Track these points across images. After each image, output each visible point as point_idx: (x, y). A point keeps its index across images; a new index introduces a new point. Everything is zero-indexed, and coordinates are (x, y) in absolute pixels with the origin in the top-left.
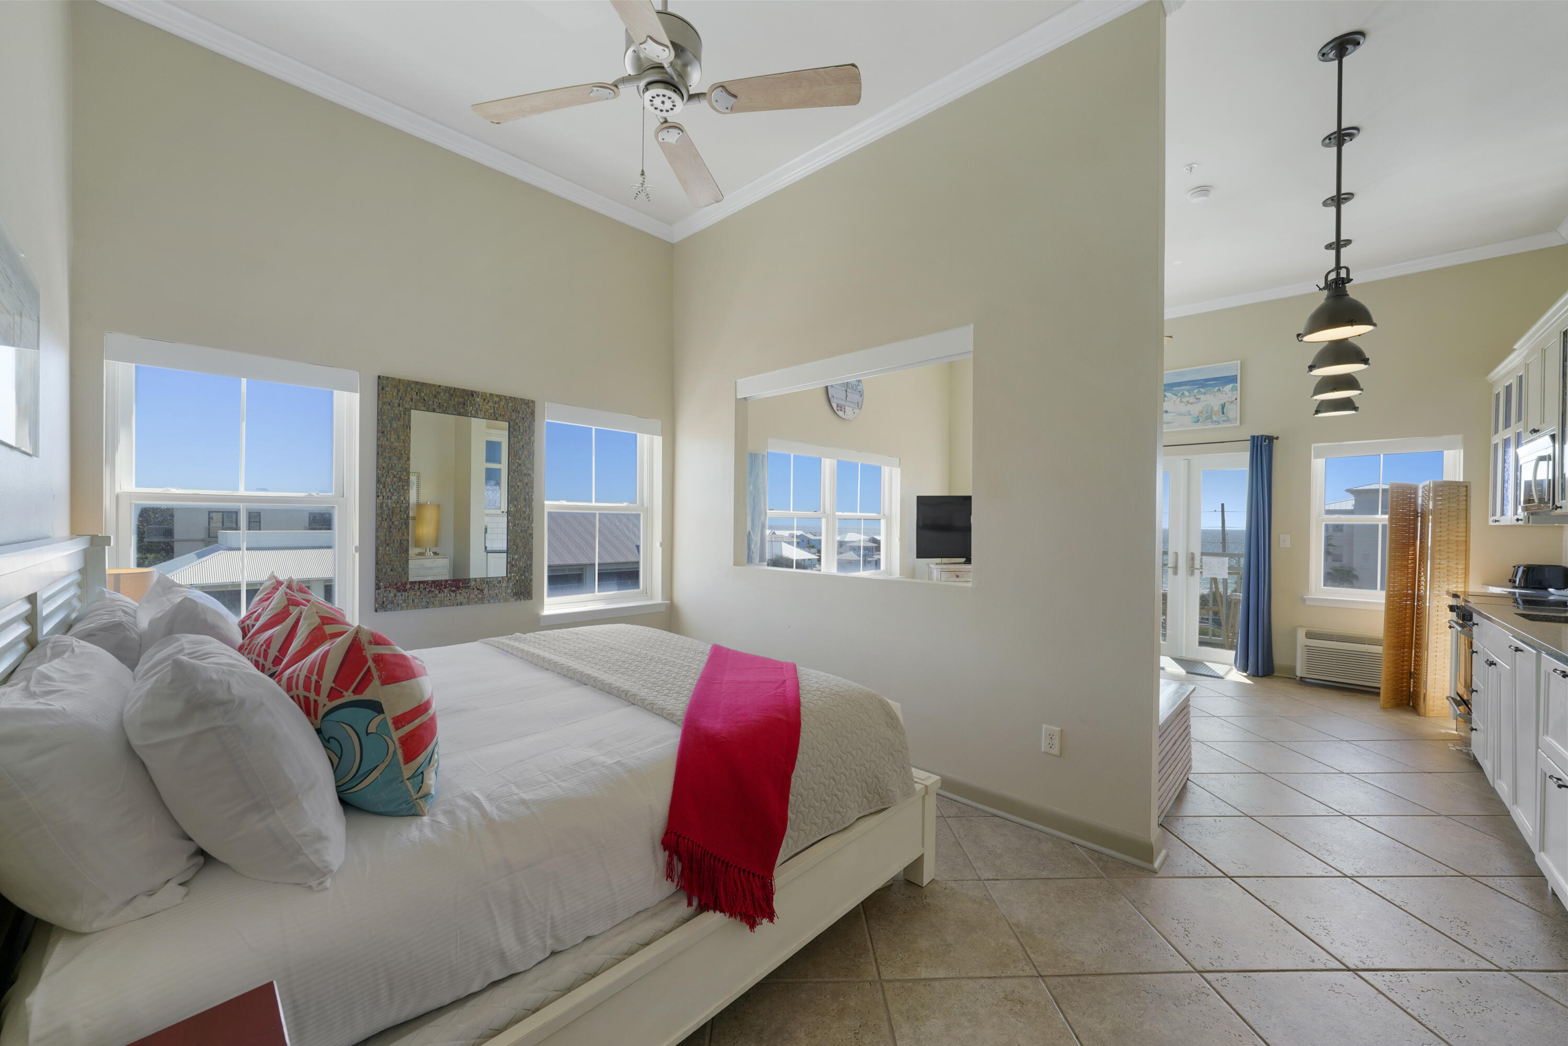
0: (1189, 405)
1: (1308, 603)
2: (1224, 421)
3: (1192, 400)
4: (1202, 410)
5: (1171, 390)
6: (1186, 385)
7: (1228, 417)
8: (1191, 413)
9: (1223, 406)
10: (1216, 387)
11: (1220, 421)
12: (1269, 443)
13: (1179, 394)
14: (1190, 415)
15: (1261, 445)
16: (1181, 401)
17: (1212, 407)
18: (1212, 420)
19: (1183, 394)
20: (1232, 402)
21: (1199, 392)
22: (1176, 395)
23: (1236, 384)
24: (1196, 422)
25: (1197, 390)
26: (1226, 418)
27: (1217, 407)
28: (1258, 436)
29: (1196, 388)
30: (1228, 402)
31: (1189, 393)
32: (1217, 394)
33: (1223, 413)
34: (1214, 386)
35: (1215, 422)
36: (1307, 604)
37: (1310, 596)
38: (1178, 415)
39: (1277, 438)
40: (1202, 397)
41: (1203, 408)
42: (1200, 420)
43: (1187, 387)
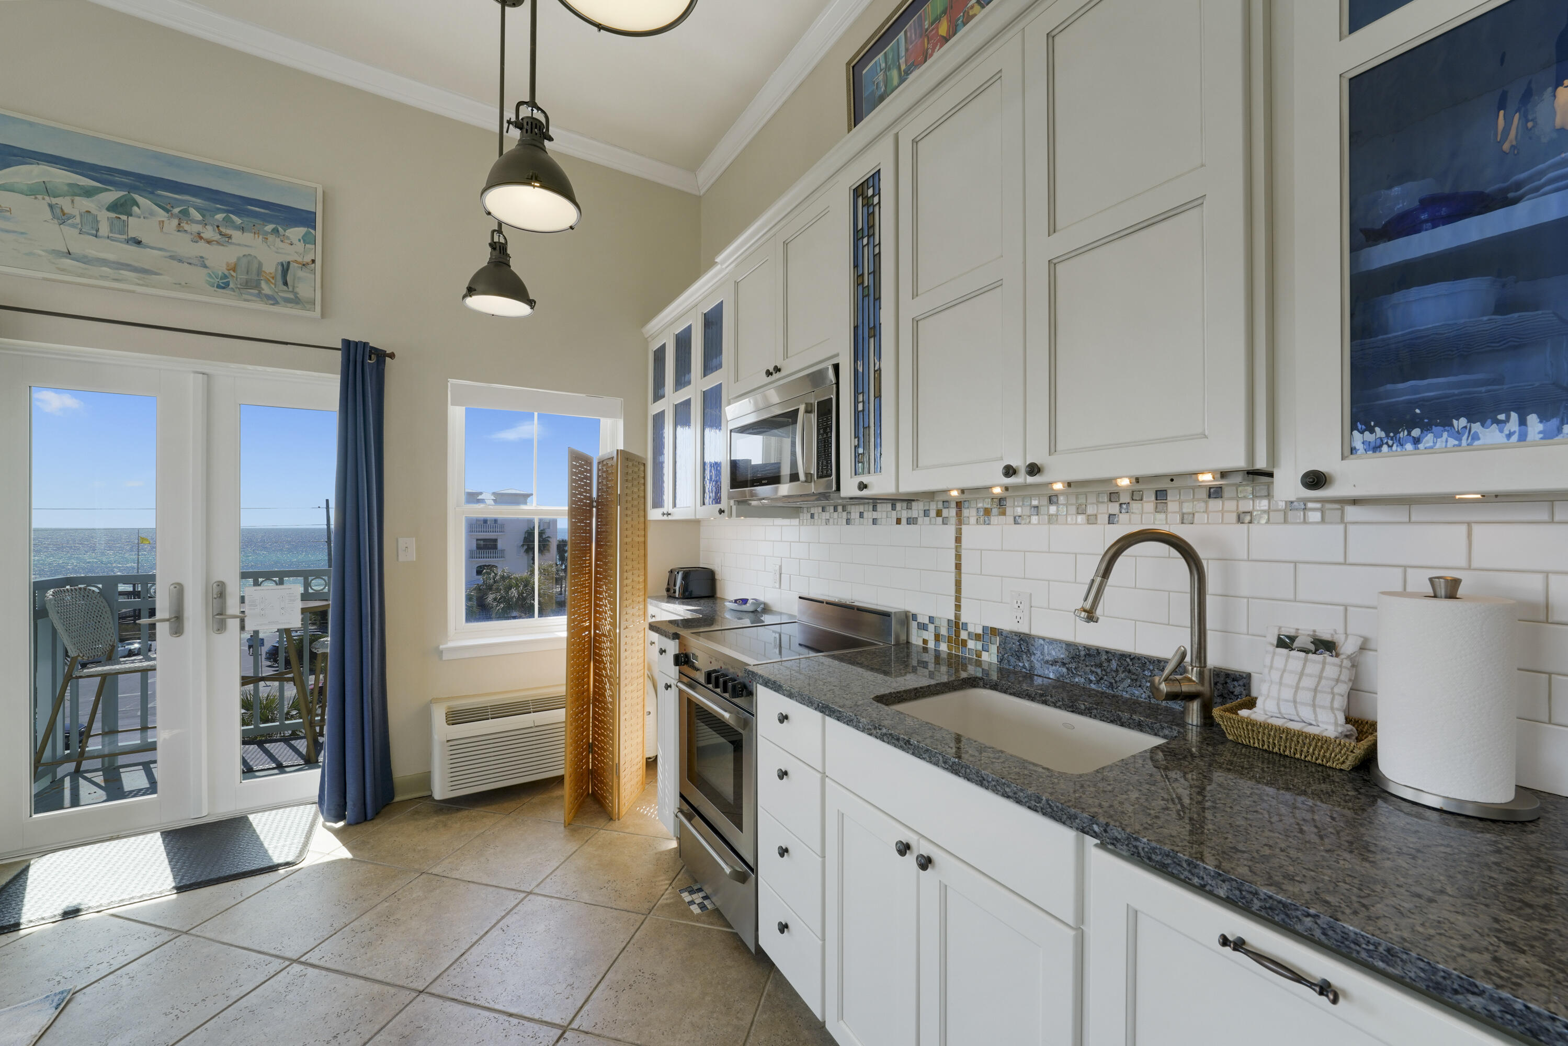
0: (202, 244)
1: (445, 657)
2: (287, 301)
3: (209, 233)
4: (236, 264)
5: (152, 193)
6: (194, 195)
7: (296, 294)
8: (207, 262)
9: (285, 269)
10: (273, 223)
11: (279, 300)
12: (378, 361)
13: (176, 210)
14: (205, 266)
15: (363, 362)
16: (179, 229)
17: (260, 264)
18: (260, 292)
19: (185, 213)
20: (304, 265)
21: (227, 220)
22: (167, 211)
23: (313, 231)
24: (219, 287)
25: (224, 215)
26: (291, 296)
27: (270, 267)
28: (356, 343)
29: (219, 211)
30: (296, 261)
31: (203, 216)
32: (271, 238)
33: (286, 283)
34: (266, 219)
35: (268, 297)
36: (444, 659)
37: (451, 644)
38: (172, 257)
39: (392, 356)
40: (236, 235)
41: (239, 259)
42: (231, 285)
43: (198, 201)
